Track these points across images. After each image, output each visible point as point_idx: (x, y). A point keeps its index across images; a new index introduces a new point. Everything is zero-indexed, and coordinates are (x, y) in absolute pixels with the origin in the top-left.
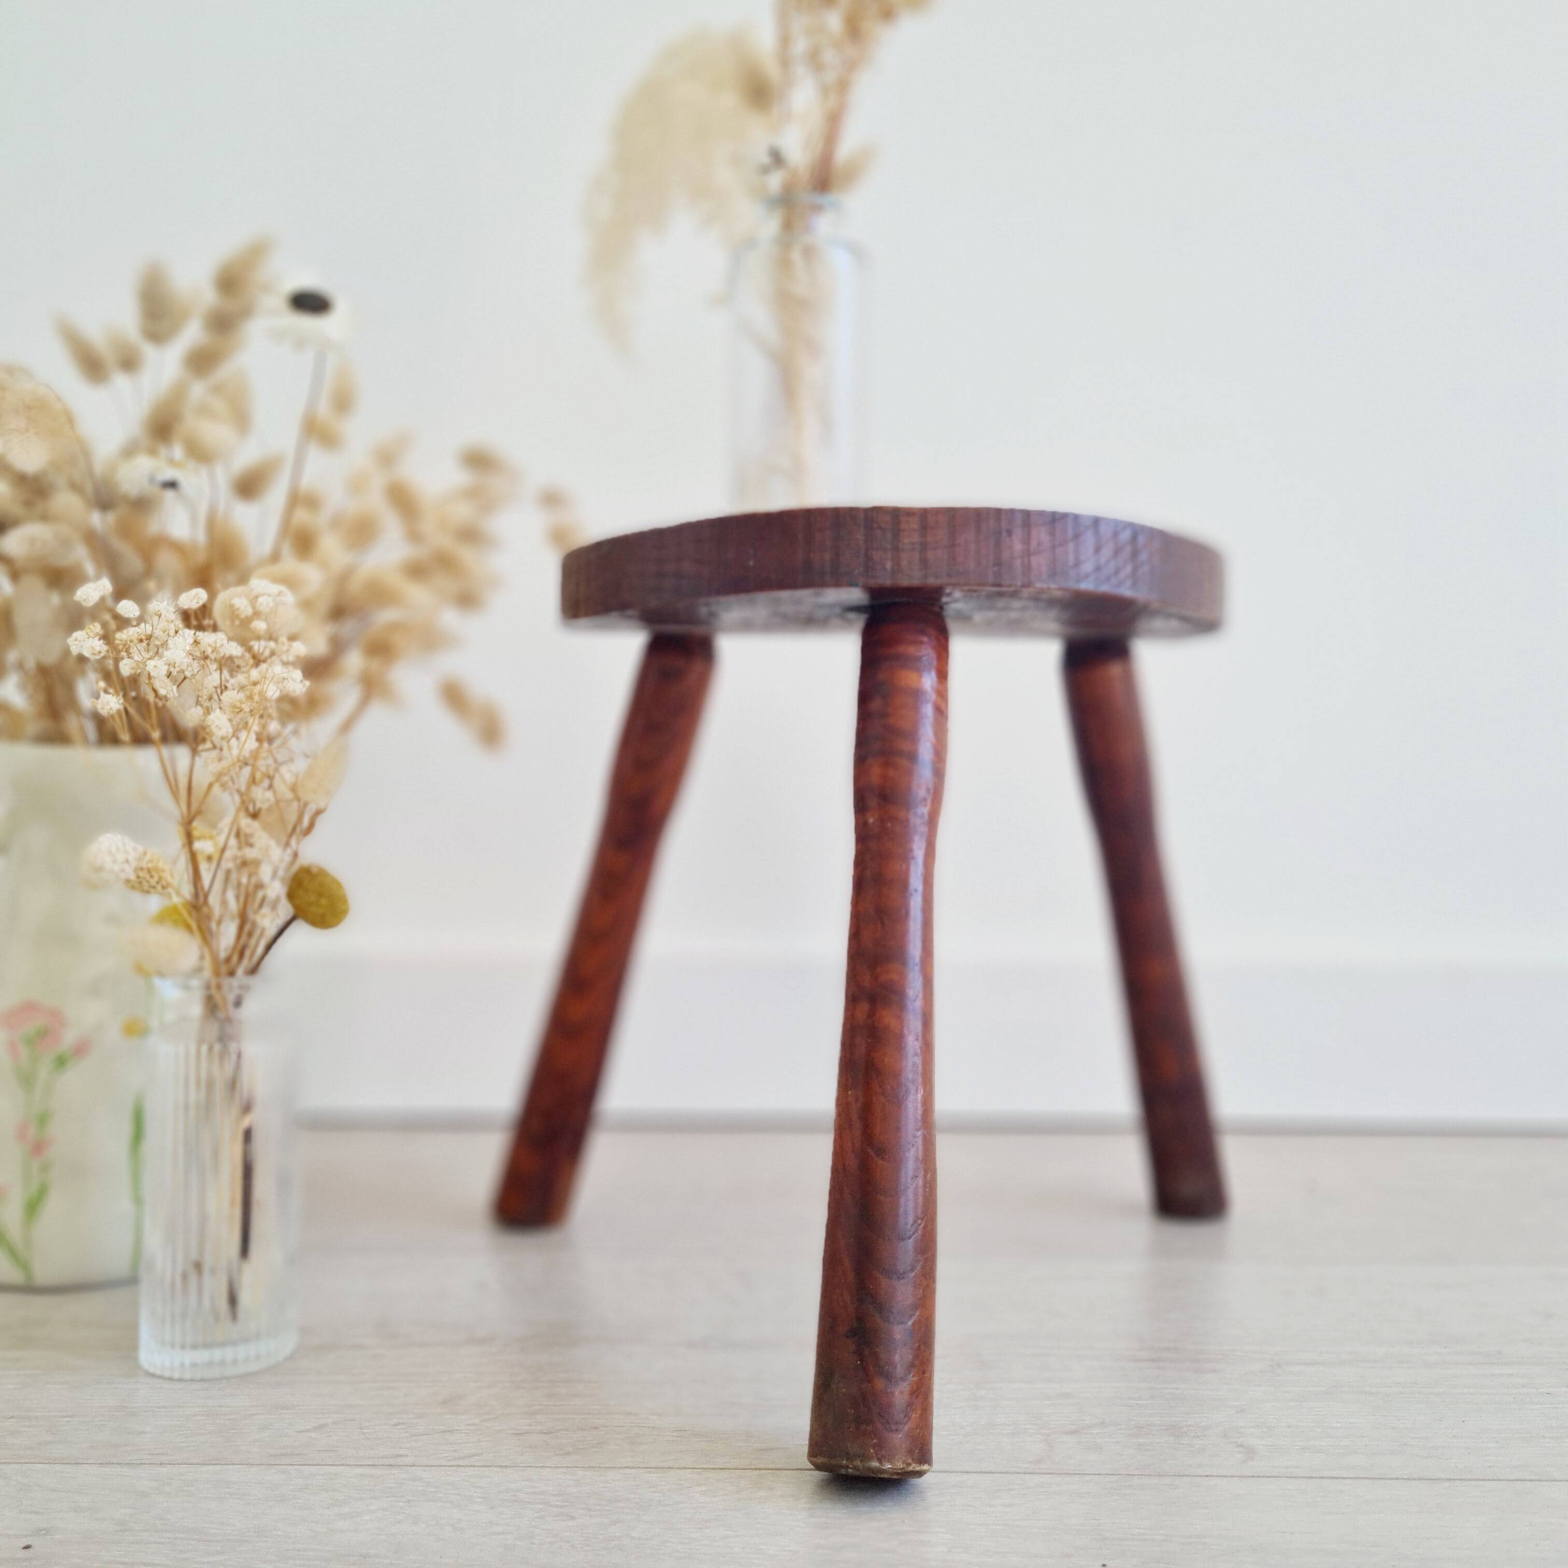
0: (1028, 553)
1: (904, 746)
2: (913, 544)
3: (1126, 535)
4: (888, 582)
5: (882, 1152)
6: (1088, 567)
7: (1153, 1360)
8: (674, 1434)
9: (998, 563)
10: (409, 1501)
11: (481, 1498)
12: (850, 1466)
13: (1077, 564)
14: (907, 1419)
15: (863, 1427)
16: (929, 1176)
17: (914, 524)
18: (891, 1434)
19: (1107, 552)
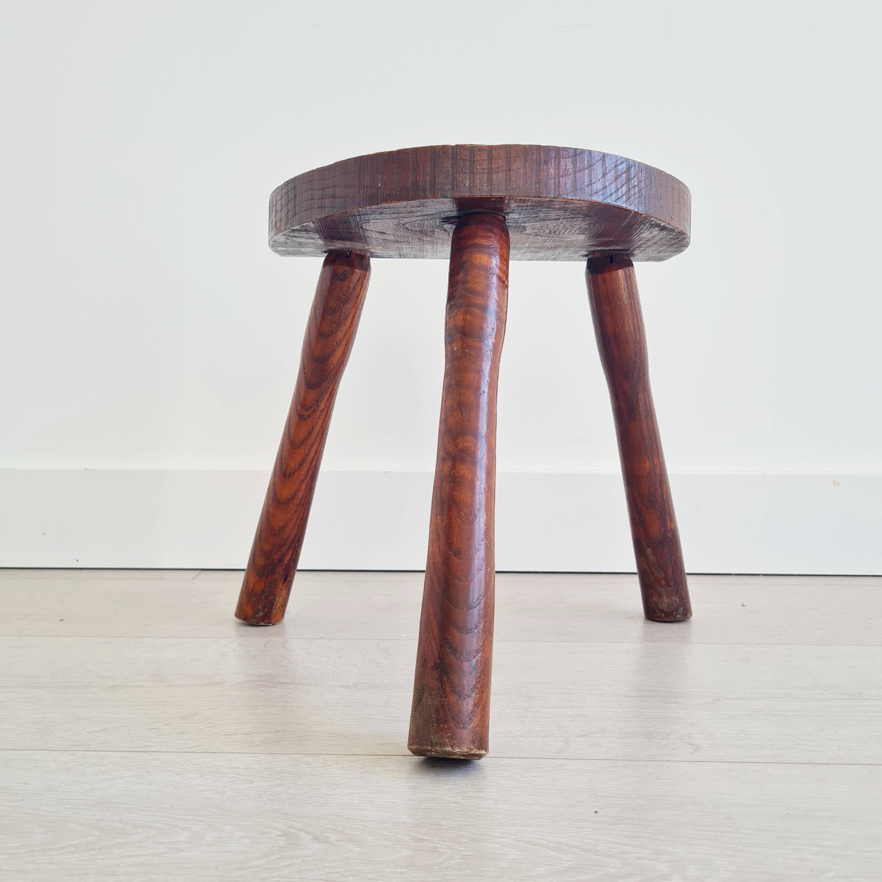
0: (558, 175)
1: (478, 301)
2: (483, 169)
3: (623, 167)
4: (467, 195)
5: (458, 553)
6: (598, 186)
7: (638, 697)
8: (327, 735)
9: (538, 182)
10: (149, 772)
11: (195, 770)
12: (433, 750)
13: (590, 184)
14: (471, 720)
15: (442, 725)
16: (489, 570)
17: (484, 155)
18: (460, 731)
19: (610, 176)
